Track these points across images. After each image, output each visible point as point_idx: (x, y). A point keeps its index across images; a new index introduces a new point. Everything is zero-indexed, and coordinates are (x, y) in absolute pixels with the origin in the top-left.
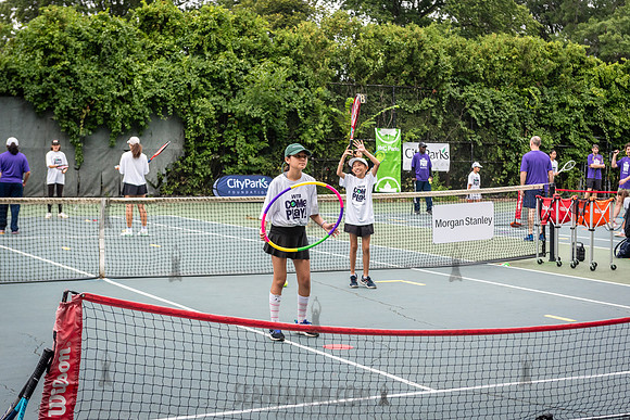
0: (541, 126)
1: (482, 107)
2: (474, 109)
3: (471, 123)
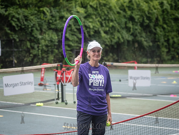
0: (50, 29)
1: (18, 19)
2: (13, 21)
3: (12, 28)
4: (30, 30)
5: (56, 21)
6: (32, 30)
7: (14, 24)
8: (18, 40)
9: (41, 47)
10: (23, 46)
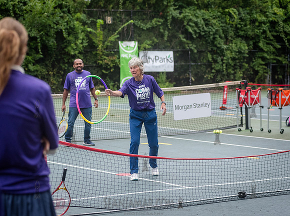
0: (239, 36)
1: (196, 24)
2: (190, 25)
3: (189, 36)
4: (212, 37)
5: (246, 25)
6: (214, 38)
7: (190, 30)
8: (196, 51)
9: (226, 60)
10: (203, 59)
